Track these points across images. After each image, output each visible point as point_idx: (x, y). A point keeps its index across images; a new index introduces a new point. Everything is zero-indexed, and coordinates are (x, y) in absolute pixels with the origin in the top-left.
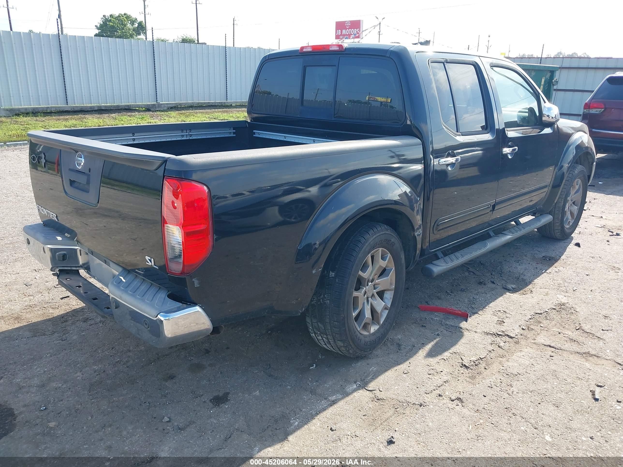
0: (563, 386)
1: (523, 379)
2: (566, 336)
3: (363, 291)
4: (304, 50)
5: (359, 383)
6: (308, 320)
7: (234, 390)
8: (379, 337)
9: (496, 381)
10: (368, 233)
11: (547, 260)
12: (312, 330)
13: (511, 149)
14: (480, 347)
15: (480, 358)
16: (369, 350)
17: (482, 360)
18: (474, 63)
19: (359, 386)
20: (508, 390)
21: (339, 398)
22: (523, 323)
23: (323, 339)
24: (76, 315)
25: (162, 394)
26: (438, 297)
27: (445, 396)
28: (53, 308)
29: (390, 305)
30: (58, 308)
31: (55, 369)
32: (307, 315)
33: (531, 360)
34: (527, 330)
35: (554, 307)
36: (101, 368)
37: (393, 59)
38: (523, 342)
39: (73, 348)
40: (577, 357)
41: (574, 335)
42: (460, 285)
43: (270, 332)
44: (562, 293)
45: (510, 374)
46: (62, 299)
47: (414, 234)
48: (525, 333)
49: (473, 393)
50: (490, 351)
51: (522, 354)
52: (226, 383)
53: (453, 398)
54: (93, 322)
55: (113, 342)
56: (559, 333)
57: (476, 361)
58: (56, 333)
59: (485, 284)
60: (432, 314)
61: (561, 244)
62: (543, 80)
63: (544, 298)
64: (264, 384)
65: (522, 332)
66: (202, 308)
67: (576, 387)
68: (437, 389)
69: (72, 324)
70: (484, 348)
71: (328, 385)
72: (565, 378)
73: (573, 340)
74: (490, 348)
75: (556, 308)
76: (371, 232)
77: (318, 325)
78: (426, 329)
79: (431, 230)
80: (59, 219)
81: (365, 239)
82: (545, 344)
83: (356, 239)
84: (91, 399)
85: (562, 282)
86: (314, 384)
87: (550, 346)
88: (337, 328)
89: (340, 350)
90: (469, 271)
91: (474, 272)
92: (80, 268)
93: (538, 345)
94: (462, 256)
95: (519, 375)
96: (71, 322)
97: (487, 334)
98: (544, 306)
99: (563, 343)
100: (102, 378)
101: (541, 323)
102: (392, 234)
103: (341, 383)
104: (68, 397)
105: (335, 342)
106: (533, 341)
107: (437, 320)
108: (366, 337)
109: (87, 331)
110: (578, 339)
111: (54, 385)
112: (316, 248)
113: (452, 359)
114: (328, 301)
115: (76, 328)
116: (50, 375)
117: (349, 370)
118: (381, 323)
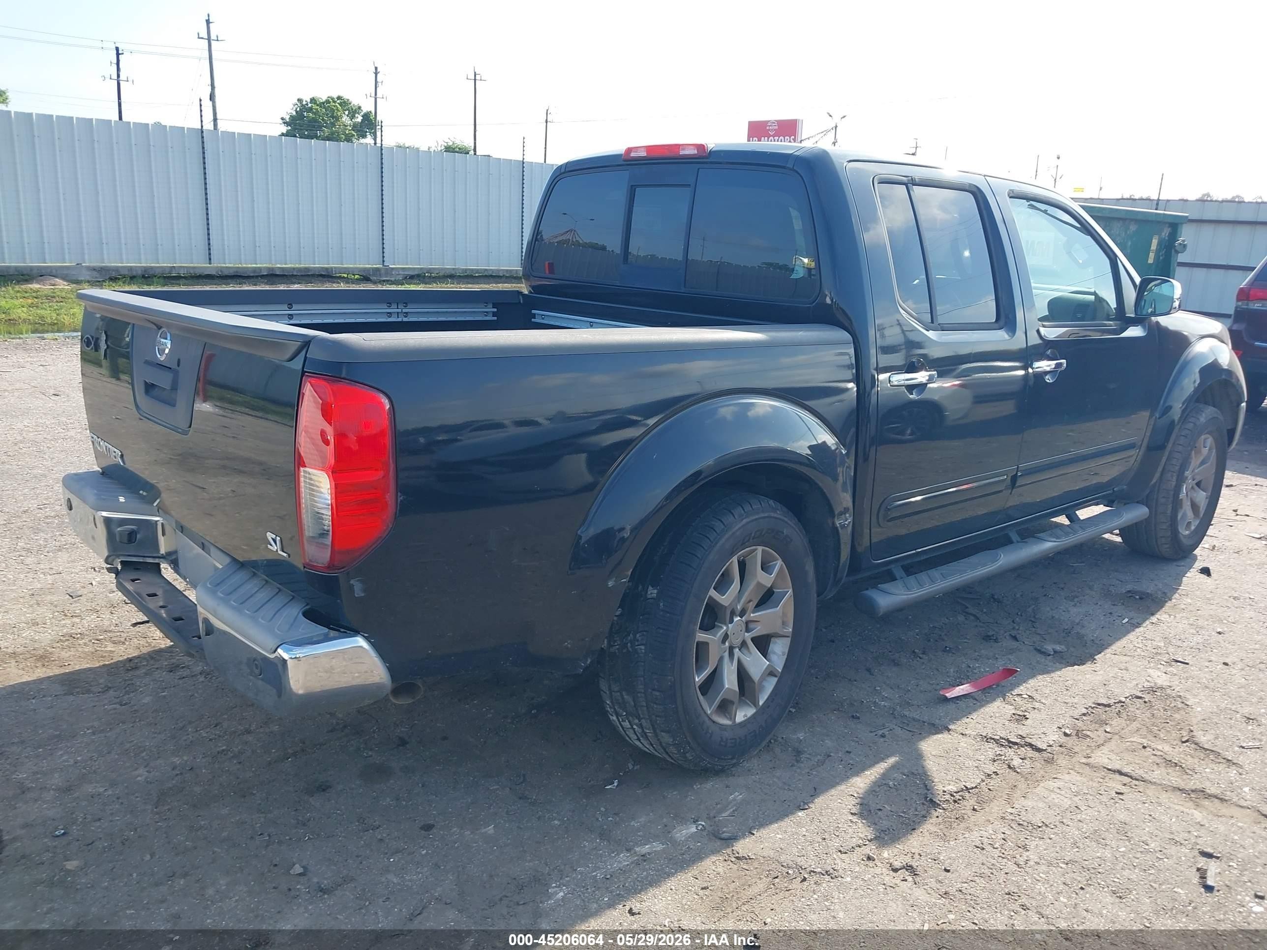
0: (1139, 855)
1: (1052, 836)
2: (1159, 753)
3: (721, 633)
4: (633, 154)
5: (703, 823)
6: (603, 685)
7: (444, 821)
8: (755, 731)
9: (993, 837)
10: (732, 514)
11: (1136, 599)
12: (610, 708)
13: (1053, 363)
14: (967, 765)
15: (966, 787)
16: (730, 757)
17: (969, 792)
18: (975, 190)
19: (701, 830)
20: (1018, 856)
21: (655, 851)
22: (1066, 721)
23: (632, 728)
24: (158, 658)
25: (298, 820)
26: (893, 661)
27: (880, 860)
28: (114, 643)
29: (782, 667)
30: (124, 643)
31: (97, 758)
32: (602, 675)
33: (1076, 799)
34: (1075, 737)
35: (1140, 694)
36: (186, 761)
37: (800, 172)
38: (1062, 761)
39: (140, 721)
40: (1177, 798)
41: (1176, 753)
42: (943, 640)
43: (535, 711)
44: (1160, 666)
45: (1025, 824)
46: (135, 625)
47: (833, 523)
48: (1070, 742)
49: (942, 858)
50: (989, 775)
51: (1056, 785)
52: (431, 806)
53: (897, 864)
54: (186, 672)
55: (219, 714)
56: (1144, 747)
57: (956, 792)
58: (112, 690)
59: (996, 641)
60: (875, 695)
61: (1172, 568)
62: (1155, 242)
63: (1119, 674)
64: (507, 813)
65: (1064, 739)
66: (370, 642)
67: (1165, 860)
68: (865, 845)
69: (146, 674)
70: (976, 767)
71: (638, 822)
72: (1144, 839)
73: (1169, 763)
74: (990, 768)
75: (1143, 696)
76: (738, 511)
77: (622, 696)
78: (860, 722)
79: (874, 519)
80: (126, 462)
81: (724, 524)
82: (1110, 767)
83: (706, 524)
84: (157, 820)
85: (1163, 644)
86: (609, 819)
87: (1121, 773)
88: (660, 704)
89: (667, 753)
90: (967, 613)
91: (978, 615)
92: (161, 560)
93: (1095, 769)
94: (944, 577)
95: (1044, 828)
96: (144, 671)
97: (987, 739)
98: (1117, 691)
99: (1150, 768)
100: (184, 781)
101: (1107, 724)
102: (786, 519)
103: (665, 820)
104: (112, 814)
105: (656, 735)
106: (1084, 760)
107: (885, 706)
108: (725, 730)
109: (172, 689)
110: (1183, 761)
111: (90, 789)
112: (624, 537)
113: (906, 786)
114: (643, 647)
115: (152, 683)
116: (85, 769)
117: (686, 797)
118: (761, 703)
